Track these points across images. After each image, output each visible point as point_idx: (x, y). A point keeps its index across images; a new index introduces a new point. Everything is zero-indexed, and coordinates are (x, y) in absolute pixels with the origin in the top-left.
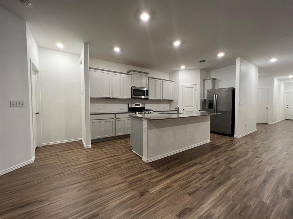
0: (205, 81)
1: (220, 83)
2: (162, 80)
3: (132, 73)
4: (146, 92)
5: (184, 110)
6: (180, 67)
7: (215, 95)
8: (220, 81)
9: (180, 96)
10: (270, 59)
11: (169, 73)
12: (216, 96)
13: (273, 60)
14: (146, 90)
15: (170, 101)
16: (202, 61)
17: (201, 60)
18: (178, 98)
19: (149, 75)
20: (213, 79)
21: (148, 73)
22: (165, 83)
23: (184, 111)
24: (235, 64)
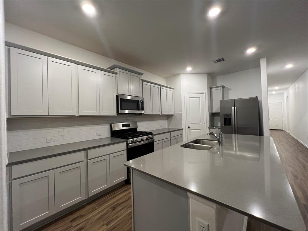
0: (213, 89)
1: (230, 92)
2: (161, 85)
3: (117, 70)
4: (140, 103)
5: (189, 127)
6: (185, 68)
7: (233, 108)
8: (230, 89)
9: (183, 109)
10: (286, 65)
11: (166, 78)
12: (236, 108)
13: (289, 66)
14: (141, 101)
15: (169, 117)
16: (219, 61)
17: (218, 58)
18: (181, 112)
19: (143, 77)
20: (222, 87)
21: (141, 74)
22: (164, 90)
23: (190, 129)
24: (260, 67)
